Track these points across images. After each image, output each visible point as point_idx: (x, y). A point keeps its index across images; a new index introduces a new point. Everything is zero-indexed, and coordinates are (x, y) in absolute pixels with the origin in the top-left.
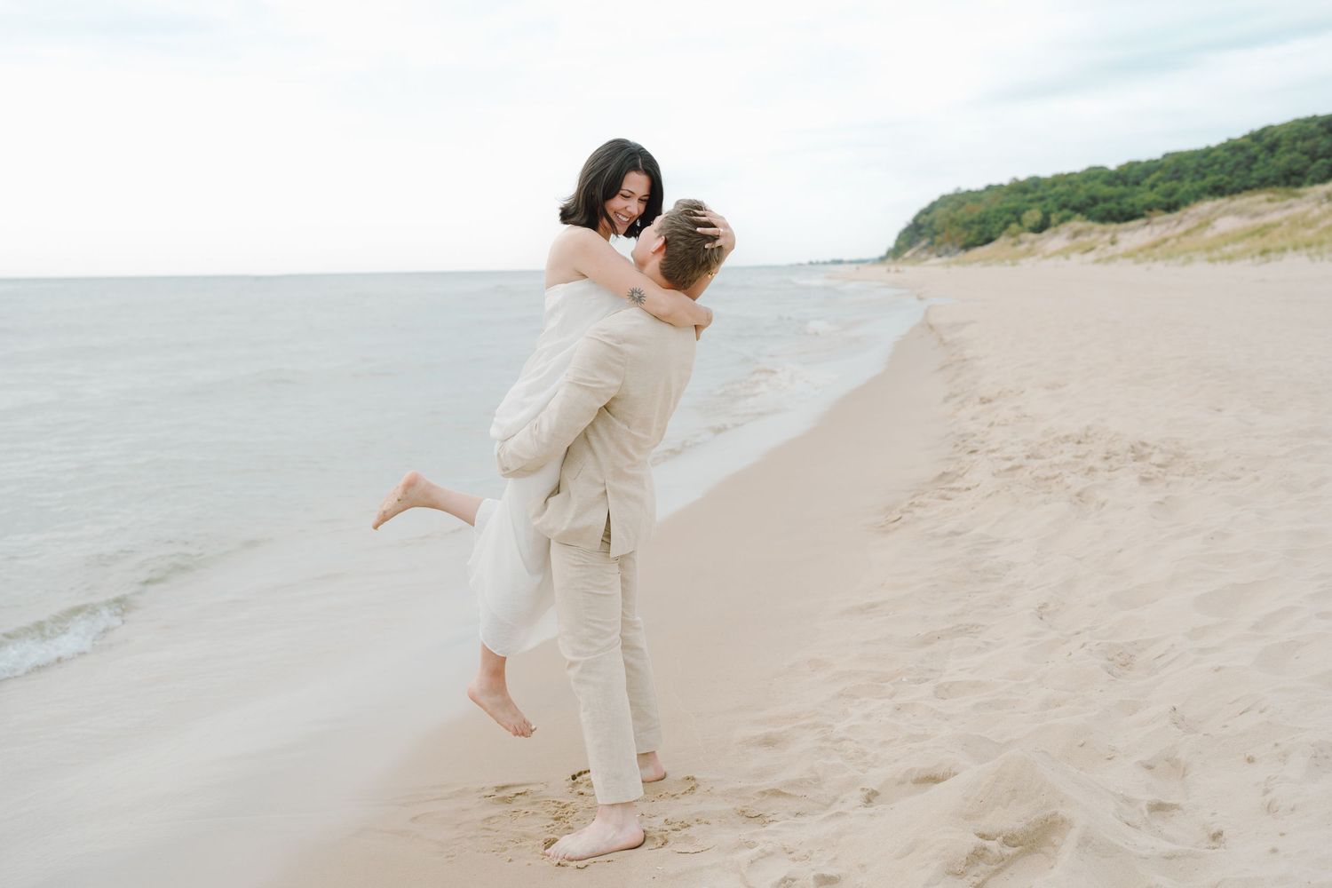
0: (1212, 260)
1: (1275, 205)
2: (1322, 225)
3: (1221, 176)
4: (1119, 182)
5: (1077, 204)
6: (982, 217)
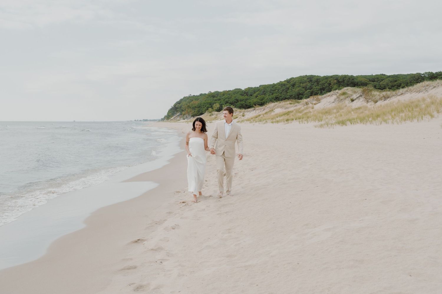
0: (272, 122)
1: (292, 105)
2: (304, 112)
3: (278, 94)
4: (245, 94)
5: (231, 102)
6: (199, 105)
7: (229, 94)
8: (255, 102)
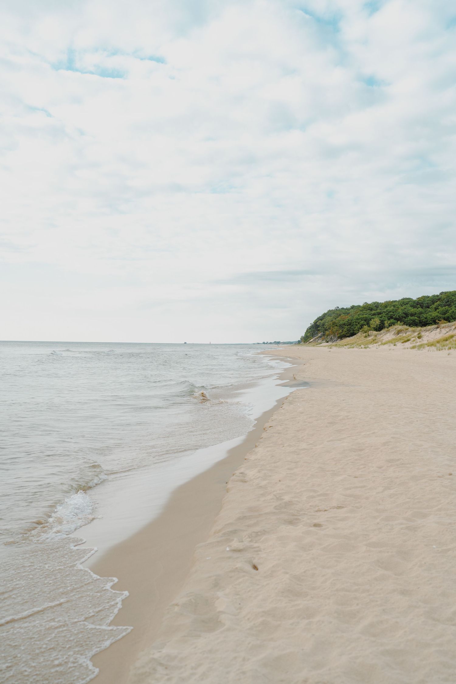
5: (397, 317)
6: (349, 322)
7: (394, 306)
8: (435, 318)
